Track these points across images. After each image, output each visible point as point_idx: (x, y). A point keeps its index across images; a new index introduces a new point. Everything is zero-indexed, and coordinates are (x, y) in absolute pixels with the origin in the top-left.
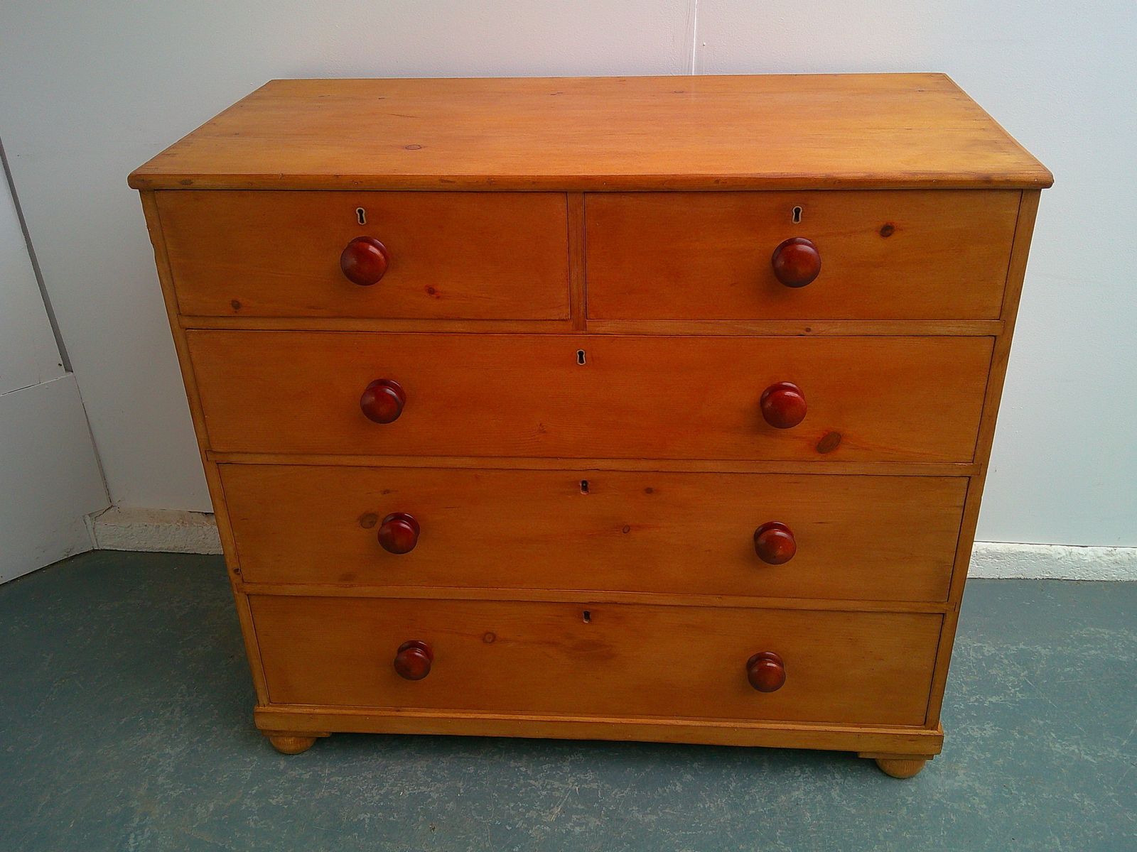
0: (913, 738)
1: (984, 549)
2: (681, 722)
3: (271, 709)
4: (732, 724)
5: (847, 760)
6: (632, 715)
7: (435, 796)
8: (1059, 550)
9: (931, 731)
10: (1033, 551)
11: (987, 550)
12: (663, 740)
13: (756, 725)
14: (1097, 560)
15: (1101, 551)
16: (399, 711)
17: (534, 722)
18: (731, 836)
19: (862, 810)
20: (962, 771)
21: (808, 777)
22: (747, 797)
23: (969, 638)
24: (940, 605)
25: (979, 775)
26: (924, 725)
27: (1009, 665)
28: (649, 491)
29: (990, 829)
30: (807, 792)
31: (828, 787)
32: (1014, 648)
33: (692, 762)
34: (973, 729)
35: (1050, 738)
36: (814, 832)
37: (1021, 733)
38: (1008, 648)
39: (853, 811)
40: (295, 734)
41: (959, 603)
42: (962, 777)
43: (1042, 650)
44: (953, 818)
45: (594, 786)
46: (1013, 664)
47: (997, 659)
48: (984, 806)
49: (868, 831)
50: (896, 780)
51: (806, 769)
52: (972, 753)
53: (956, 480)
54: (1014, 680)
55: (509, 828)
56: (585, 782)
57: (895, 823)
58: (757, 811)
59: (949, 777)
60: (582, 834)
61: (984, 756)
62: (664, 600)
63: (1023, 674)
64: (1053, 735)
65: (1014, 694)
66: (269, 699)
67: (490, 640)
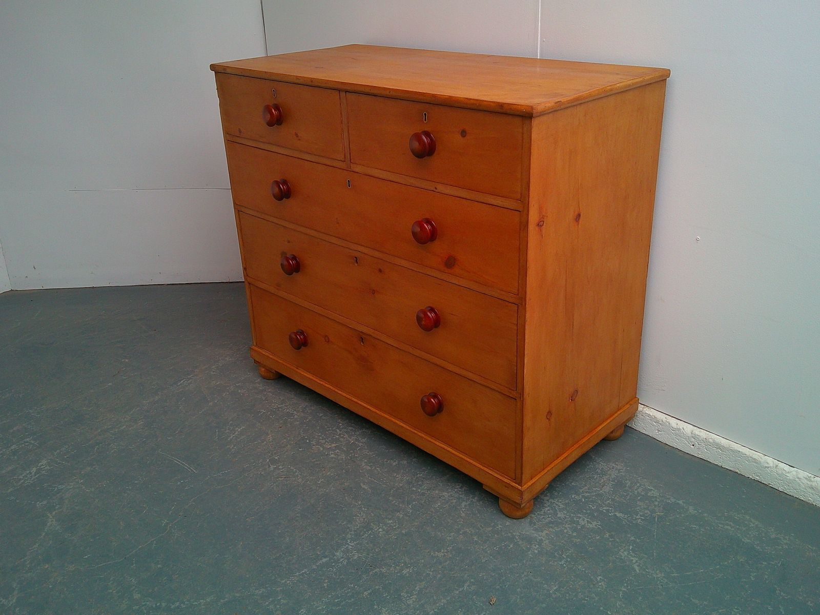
0: (508, 486)
1: (712, 439)
2: (401, 424)
3: (256, 349)
4: (423, 435)
5: (473, 485)
6: (380, 410)
7: (296, 417)
8: (771, 461)
9: (517, 486)
10: (748, 453)
11: (714, 440)
12: (391, 430)
14: (797, 479)
15: (802, 474)
16: (297, 369)
17: (342, 397)
18: (392, 492)
19: (467, 518)
20: (547, 532)
21: (460, 491)
22: (420, 483)
23: (651, 483)
24: (512, 392)
25: (555, 539)
26: (515, 480)
27: (655, 506)
28: (380, 271)
29: (524, 562)
30: (451, 496)
31: (465, 499)
32: (673, 500)
33: (415, 458)
34: (584, 520)
35: (627, 547)
36: (432, 512)
37: (611, 536)
38: (669, 499)
39: (463, 515)
40: (264, 367)
41: (522, 394)
42: (544, 534)
43: (691, 510)
44: (511, 546)
45: (360, 444)
46: (660, 507)
47: (653, 500)
48: (536, 551)
49: (458, 526)
50: (504, 516)
51: (464, 488)
52: (566, 528)
53: (510, 304)
54: (647, 513)
55: (308, 441)
56: (359, 441)
57: (477, 531)
58: (417, 490)
59: (536, 530)
60: (332, 458)
61: (571, 533)
62: (390, 341)
63: (658, 513)
64: (631, 547)
65: (636, 519)
66: (256, 343)
67: (327, 340)
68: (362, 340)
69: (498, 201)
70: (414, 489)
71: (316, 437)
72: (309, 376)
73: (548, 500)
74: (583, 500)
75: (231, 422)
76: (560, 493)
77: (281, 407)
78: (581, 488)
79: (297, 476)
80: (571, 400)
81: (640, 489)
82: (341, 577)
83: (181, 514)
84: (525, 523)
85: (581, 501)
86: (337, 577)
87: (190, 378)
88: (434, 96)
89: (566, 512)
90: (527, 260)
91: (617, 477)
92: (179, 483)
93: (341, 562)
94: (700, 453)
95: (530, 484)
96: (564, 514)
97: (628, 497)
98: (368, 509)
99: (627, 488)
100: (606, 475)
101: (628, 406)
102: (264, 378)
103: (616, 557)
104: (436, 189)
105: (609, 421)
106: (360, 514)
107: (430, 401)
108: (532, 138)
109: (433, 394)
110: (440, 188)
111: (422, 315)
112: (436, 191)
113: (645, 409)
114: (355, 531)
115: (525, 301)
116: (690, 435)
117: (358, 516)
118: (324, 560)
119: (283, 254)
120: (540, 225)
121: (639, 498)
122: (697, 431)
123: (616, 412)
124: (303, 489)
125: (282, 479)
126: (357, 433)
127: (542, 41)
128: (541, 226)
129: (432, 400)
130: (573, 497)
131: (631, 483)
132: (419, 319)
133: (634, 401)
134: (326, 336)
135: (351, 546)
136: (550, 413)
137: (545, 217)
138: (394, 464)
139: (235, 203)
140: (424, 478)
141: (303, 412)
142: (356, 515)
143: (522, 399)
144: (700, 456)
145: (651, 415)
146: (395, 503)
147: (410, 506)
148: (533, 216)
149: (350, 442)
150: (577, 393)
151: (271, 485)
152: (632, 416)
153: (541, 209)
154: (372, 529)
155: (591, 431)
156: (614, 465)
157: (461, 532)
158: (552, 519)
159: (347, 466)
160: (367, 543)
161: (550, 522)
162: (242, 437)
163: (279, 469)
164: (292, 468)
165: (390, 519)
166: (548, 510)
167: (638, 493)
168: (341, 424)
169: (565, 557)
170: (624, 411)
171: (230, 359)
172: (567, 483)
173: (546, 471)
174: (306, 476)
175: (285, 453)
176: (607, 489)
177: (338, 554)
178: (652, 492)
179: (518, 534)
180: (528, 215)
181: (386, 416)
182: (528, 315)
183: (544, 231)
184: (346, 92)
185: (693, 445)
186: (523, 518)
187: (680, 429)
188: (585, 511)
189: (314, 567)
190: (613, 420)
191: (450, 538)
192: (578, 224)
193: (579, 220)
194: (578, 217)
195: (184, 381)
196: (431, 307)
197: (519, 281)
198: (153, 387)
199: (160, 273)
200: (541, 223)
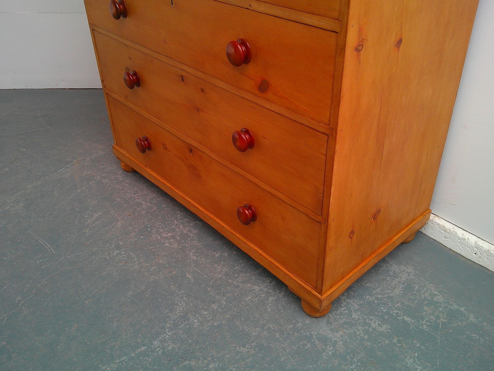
0: (309, 293)
1: (493, 251)
3: (117, 147)
4: (240, 237)
6: (207, 210)
7: (144, 206)
9: (318, 294)
13: (248, 243)
16: (145, 167)
17: (178, 194)
18: (211, 283)
19: (273, 313)
20: (342, 333)
21: (269, 285)
22: (236, 275)
23: (436, 288)
24: (318, 216)
25: (348, 340)
26: (316, 288)
27: (440, 312)
28: (202, 90)
29: (319, 363)
30: (261, 290)
31: (272, 294)
32: (456, 307)
33: (234, 251)
34: (375, 322)
35: (412, 355)
36: (242, 305)
37: (399, 341)
38: (452, 305)
39: (269, 310)
40: (123, 162)
41: (327, 220)
42: (338, 335)
43: (472, 318)
44: (309, 346)
45: (192, 235)
46: (444, 313)
47: (438, 305)
48: (330, 353)
49: (264, 321)
50: (305, 314)
51: (273, 282)
52: (358, 330)
53: (320, 134)
54: (432, 319)
55: (149, 230)
56: (191, 232)
57: (280, 327)
58: (232, 282)
59: (332, 330)
60: (167, 246)
61: (363, 335)
62: (213, 156)
63: (442, 320)
64: (416, 354)
65: (423, 324)
66: (117, 143)
67: (165, 148)
68: (191, 151)
69: (314, 21)
70: (230, 281)
71: (157, 226)
72: (154, 175)
73: (344, 300)
74: (376, 302)
75: (91, 208)
76: (356, 293)
77: (133, 197)
78: (374, 290)
79: (135, 262)
80: (374, 218)
81: (427, 294)
82: (154, 367)
83: (33, 292)
84: (322, 322)
85: (374, 302)
86: (151, 367)
87: (68, 168)
89: (360, 314)
90: (341, 89)
91: (407, 280)
92: (38, 262)
93: (157, 352)
94: (480, 261)
95: (329, 293)
96: (358, 315)
97: (416, 301)
98: (188, 298)
99: (415, 292)
100: (397, 278)
101: (422, 217)
102: (125, 170)
103: (402, 365)
104: (250, 6)
105: (404, 231)
106: (181, 303)
107: (244, 212)
109: (248, 206)
110: (255, 5)
111: (237, 137)
112: (251, 8)
113: (435, 219)
114: (174, 320)
115: (336, 132)
116: (474, 245)
117: (179, 305)
118: (143, 348)
119: (127, 69)
120: (358, 49)
121: (426, 303)
122: (481, 243)
123: (411, 223)
124: (137, 275)
125: (122, 264)
126: (191, 224)
128: (360, 51)
129: (246, 211)
130: (367, 298)
131: (419, 287)
132: (234, 140)
133: (427, 211)
134: (164, 144)
135: (168, 335)
136: (352, 232)
137: (365, 41)
138: (217, 255)
139: (89, 23)
140: (240, 271)
141: (151, 202)
142: (177, 305)
143: (326, 225)
144: (480, 263)
145: (441, 224)
146: (212, 294)
147: (225, 298)
148: (352, 39)
149: (183, 232)
150: (379, 213)
151: (112, 270)
152: (424, 224)
153: (360, 30)
154: (189, 319)
155: (387, 241)
156: (404, 268)
157: (265, 328)
158: (347, 320)
159: (177, 255)
160: (183, 334)
161: (345, 323)
162: (98, 222)
163: (121, 254)
164: (132, 254)
165: (205, 310)
166: (345, 310)
167: (425, 297)
168: (179, 216)
169: (356, 361)
170: (418, 222)
171: (102, 153)
172: (363, 284)
173: (344, 280)
174: (142, 263)
175: (129, 239)
176: (397, 291)
177: (155, 343)
178: (438, 297)
179: (315, 333)
180: (345, 37)
181: (210, 215)
182: (338, 147)
183: (362, 57)
185: (475, 254)
186: (321, 317)
187: (465, 239)
188: (376, 313)
189: (133, 355)
190: (408, 230)
191: (256, 333)
192: (399, 50)
193: (400, 45)
194: (399, 42)
195: (63, 170)
196: (246, 129)
197: (331, 111)
198: (38, 173)
199: (62, 80)
200: (360, 47)
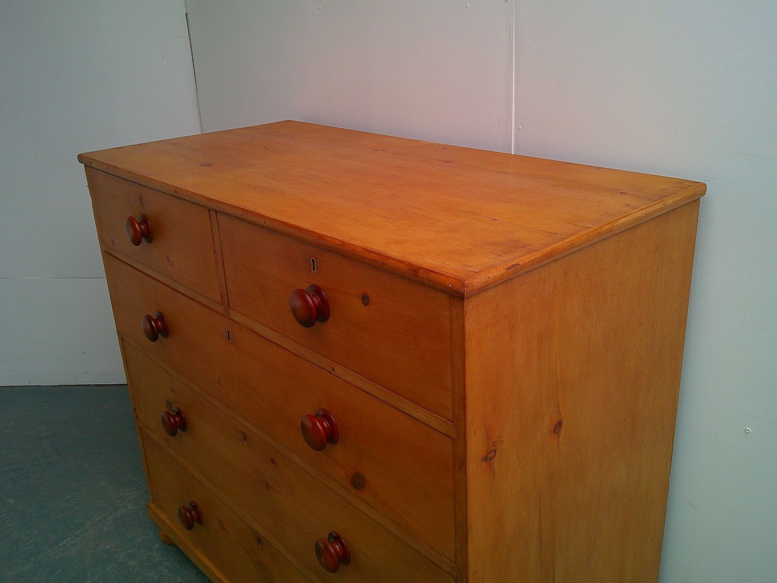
3: (153, 506)
28: (273, 461)
40: (162, 531)
66: (153, 499)
67: (222, 527)
68: (259, 541)
69: (420, 414)
87: (77, 536)
88: (321, 236)
102: (164, 542)
104: (333, 370)
108: (467, 330)
110: (339, 370)
112: (334, 373)
119: (168, 404)
120: (488, 458)
127: (518, 129)
128: (491, 458)
132: (318, 550)
134: (220, 521)
137: (498, 443)
139: (117, 330)
153: (488, 433)
180: (465, 449)
183: (495, 468)
184: (216, 212)
192: (559, 436)
193: (559, 430)
194: (558, 426)
195: (68, 540)
196: (337, 534)
197: (456, 545)
198: (28, 547)
199: (86, 372)
200: (492, 454)
